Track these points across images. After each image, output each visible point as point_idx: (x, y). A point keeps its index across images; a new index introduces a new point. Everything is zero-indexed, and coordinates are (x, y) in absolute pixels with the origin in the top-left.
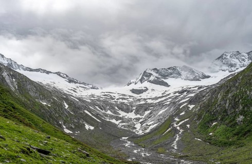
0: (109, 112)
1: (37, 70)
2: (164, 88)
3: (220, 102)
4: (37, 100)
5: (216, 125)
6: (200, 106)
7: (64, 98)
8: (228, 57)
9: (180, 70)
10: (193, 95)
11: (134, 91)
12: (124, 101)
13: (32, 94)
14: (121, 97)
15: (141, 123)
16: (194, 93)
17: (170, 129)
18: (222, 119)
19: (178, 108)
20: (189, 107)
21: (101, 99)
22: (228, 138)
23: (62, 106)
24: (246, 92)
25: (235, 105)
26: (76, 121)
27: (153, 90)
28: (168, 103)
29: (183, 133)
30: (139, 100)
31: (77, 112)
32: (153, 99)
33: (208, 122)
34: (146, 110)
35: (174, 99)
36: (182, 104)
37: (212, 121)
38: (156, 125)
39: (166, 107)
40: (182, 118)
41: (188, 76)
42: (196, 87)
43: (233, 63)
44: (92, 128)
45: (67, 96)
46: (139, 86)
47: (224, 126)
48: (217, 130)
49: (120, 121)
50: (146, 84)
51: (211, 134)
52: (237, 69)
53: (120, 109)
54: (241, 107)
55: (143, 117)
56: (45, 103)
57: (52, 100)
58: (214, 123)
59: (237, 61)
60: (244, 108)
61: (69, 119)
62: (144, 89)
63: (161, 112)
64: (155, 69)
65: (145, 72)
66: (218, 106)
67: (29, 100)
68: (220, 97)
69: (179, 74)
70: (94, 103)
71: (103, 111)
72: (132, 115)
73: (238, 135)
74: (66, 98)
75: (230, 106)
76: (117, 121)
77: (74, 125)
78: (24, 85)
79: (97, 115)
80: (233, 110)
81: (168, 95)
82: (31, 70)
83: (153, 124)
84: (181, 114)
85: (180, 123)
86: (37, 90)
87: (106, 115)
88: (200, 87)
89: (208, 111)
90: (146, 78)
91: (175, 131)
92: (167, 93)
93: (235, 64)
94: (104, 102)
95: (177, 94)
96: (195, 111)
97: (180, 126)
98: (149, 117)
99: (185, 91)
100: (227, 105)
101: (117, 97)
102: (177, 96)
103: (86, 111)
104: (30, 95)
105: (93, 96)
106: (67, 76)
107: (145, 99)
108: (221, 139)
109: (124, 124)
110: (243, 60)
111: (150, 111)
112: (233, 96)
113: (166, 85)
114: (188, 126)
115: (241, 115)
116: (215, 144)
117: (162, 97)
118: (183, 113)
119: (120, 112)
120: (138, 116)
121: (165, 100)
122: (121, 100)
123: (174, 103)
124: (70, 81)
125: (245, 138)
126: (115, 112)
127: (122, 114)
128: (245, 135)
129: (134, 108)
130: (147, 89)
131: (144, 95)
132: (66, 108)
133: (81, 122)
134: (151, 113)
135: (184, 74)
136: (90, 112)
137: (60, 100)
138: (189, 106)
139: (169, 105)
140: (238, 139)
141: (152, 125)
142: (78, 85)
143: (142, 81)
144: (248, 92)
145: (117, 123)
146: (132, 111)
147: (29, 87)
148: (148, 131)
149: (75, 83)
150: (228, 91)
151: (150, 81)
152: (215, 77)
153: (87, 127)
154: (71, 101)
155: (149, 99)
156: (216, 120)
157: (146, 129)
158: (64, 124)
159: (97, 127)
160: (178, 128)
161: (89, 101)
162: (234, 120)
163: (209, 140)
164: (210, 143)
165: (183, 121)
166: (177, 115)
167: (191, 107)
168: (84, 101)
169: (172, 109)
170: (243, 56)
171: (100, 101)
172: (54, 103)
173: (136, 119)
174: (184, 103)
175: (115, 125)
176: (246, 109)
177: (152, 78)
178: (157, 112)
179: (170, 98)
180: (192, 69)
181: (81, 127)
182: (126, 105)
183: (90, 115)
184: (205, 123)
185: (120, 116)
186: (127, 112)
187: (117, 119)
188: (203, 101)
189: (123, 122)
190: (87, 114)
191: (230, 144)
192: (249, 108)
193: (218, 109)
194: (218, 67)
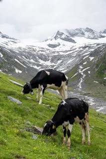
0: (32, 61)
2: (71, 44)
6: (98, 58)
9: (84, 31)
10: (93, 50)
11: (50, 46)
12: (43, 53)
14: (41, 49)
16: (94, 48)
17: (76, 74)
19: (82, 59)
21: (26, 51)
26: (9, 66)
27: (64, 45)
28: (75, 55)
29: (85, 77)
30: (54, 52)
31: (9, 60)
32: (64, 52)
33: (104, 70)
34: (58, 60)
35: (78, 52)
36: (85, 56)
38: (65, 71)
39: (73, 58)
40: (85, 67)
41: (90, 35)
42: (95, 44)
44: (20, 72)
45: (1, 48)
46: (54, 42)
49: (40, 67)
50: (59, 41)
51: (105, 78)
53: (40, 58)
55: (57, 64)
61: (4, 65)
62: (57, 44)
63: (69, 62)
65: (58, 32)
69: (83, 34)
70: (21, 54)
71: (28, 60)
72: (48, 63)
76: (38, 67)
77: (8, 69)
79: (24, 63)
81: (75, 49)
85: (84, 70)
87: (30, 63)
88: (98, 44)
89: (104, 62)
90: (59, 36)
91: (80, 76)
92: (74, 48)
94: (28, 53)
95: (81, 49)
96: (94, 62)
97: (83, 72)
98: (61, 64)
99: (87, 47)
101: (38, 50)
102: (81, 51)
103: (16, 60)
105: (20, 48)
106: (1, 33)
107: (58, 52)
111: (61, 61)
113: (74, 41)
114: (89, 72)
117: (71, 50)
118: (85, 63)
119: (40, 60)
120: (53, 64)
121: (73, 53)
122: (40, 52)
123: (79, 55)
124: (3, 37)
126: (36, 61)
127: (41, 62)
129: (50, 58)
130: (59, 45)
131: (57, 49)
132: (1, 57)
133: (12, 67)
134: (62, 62)
135: (87, 34)
136: (19, 60)
138: (90, 58)
139: (75, 56)
141: (63, 70)
142: (9, 40)
143: (56, 38)
146: (48, 60)
149: (7, 38)
151: (62, 39)
153: (17, 71)
154: (5, 52)
155: (61, 52)
159: (24, 71)
160: (82, 74)
161: (18, 52)
163: (104, 83)
164: (104, 85)
165: (86, 69)
166: (81, 64)
167: (92, 58)
168: (14, 52)
169: (77, 60)
171: (26, 52)
173: (51, 66)
174: (86, 55)
175: (36, 70)
177: (63, 36)
178: (66, 61)
179: (76, 51)
180: (92, 30)
181: (12, 71)
182: (44, 55)
183: (19, 62)
184: (101, 71)
185: (40, 63)
186: (45, 61)
187: (38, 65)
188: (100, 54)
189: (42, 68)
190: (16, 62)
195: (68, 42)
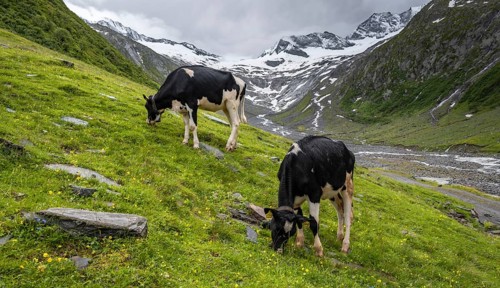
1: (160, 41)
2: (303, 59)
3: (366, 74)
5: (360, 100)
6: (344, 80)
8: (377, 20)
9: (320, 37)
10: (335, 67)
11: (269, 63)
12: (258, 75)
13: (160, 69)
14: (256, 70)
15: (277, 99)
16: (336, 64)
17: (310, 105)
18: (367, 94)
19: (318, 82)
20: (331, 81)
22: (373, 114)
24: (396, 62)
25: (383, 79)
27: (290, 61)
28: (307, 76)
29: (324, 109)
30: (275, 73)
32: (290, 72)
33: (352, 97)
34: (282, 84)
35: (313, 71)
36: (322, 77)
37: (356, 96)
38: (293, 101)
39: (304, 81)
40: (322, 93)
41: (330, 44)
42: (338, 57)
43: (383, 27)
46: (275, 57)
47: (369, 102)
48: (361, 105)
49: (255, 97)
50: (282, 55)
51: (354, 110)
52: (386, 34)
53: (254, 83)
54: (389, 81)
55: (280, 92)
58: (358, 99)
59: (387, 24)
60: (392, 81)
62: (280, 60)
63: (299, 87)
64: (293, 37)
65: (281, 40)
66: (364, 79)
68: (366, 69)
69: (320, 42)
72: (267, 91)
73: (384, 111)
75: (378, 79)
76: (252, 97)
78: (150, 59)
80: (380, 84)
81: (308, 67)
82: (154, 41)
84: (321, 89)
85: (321, 99)
88: (343, 58)
89: (353, 85)
90: (282, 48)
91: (316, 107)
92: (306, 65)
93: (385, 29)
95: (317, 66)
96: (337, 85)
97: (320, 102)
98: (286, 92)
99: (326, 62)
100: (374, 78)
101: (251, 71)
102: (317, 69)
104: (158, 71)
106: (194, 47)
107: (281, 73)
108: (365, 115)
109: (260, 100)
110: (394, 23)
111: (287, 86)
112: (382, 67)
113: (305, 55)
114: (330, 102)
115: (389, 89)
116: (358, 121)
117: (301, 69)
118: (324, 88)
119: (255, 87)
121: (304, 73)
122: (255, 74)
123: (314, 76)
124: (199, 53)
125: (392, 115)
126: (249, 88)
127: (257, 89)
128: (391, 111)
129: (270, 83)
130: (283, 61)
131: (280, 68)
134: (288, 88)
135: (325, 42)
138: (330, 79)
139: (308, 78)
140: (384, 116)
141: (290, 101)
142: (207, 57)
143: (277, 51)
144: (399, 63)
145: (252, 99)
146: (267, 86)
147: (155, 61)
148: (285, 107)
149: (204, 54)
150: (376, 62)
151: (287, 51)
155: (287, 72)
156: (360, 95)
157: (283, 105)
160: (319, 104)
162: (380, 94)
163: (352, 117)
164: (353, 120)
165: (324, 97)
166: (317, 90)
167: (333, 80)
169: (311, 83)
170: (395, 18)
173: (272, 94)
174: (324, 76)
175: (250, 102)
176: (395, 82)
177: (289, 48)
178: (295, 86)
179: (309, 70)
180: (334, 36)
182: (260, 79)
184: (348, 99)
185: (255, 92)
186: (263, 88)
187: (252, 95)
188: (346, 73)
189: (258, 98)
191: (375, 121)
192: (398, 81)
193: (364, 82)
194: (365, 33)
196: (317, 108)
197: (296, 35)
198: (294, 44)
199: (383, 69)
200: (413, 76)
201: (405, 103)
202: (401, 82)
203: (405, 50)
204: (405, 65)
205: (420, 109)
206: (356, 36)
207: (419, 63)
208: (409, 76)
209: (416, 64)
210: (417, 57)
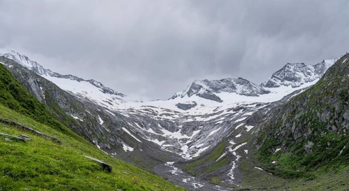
0: (150, 131)
1: (66, 77)
2: (215, 104)
3: (285, 124)
4: (67, 113)
5: (279, 152)
6: (261, 128)
7: (98, 112)
8: (292, 70)
9: (234, 83)
10: (250, 114)
11: (180, 106)
12: (168, 117)
13: (62, 106)
14: (165, 112)
15: (188, 145)
16: (252, 111)
17: (224, 154)
18: (287, 145)
19: (233, 129)
20: (246, 129)
21: (142, 114)
22: (295, 168)
23: (96, 121)
24: (316, 113)
25: (303, 129)
26: (112, 140)
27: (203, 105)
28: (221, 122)
29: (240, 159)
30: (186, 117)
31: (114, 129)
32: (202, 116)
33: (271, 148)
34: (194, 129)
35: (227, 117)
36: (238, 124)
37: (275, 146)
38: (206, 148)
39: (218, 127)
40: (238, 142)
41: (244, 90)
42: (253, 104)
43: (297, 76)
44: (131, 149)
45: (101, 109)
46: (186, 100)
47: (290, 154)
48: (282, 157)
49: (164, 142)
50: (194, 98)
51: (274, 162)
52: (302, 84)
53: (163, 126)
54: (310, 132)
55: (191, 137)
56: (76, 118)
57: (84, 114)
58: (278, 150)
59: (301, 74)
60: (313, 133)
61: (104, 138)
62: (192, 103)
63: (212, 133)
64: (206, 81)
65: (193, 84)
66: (282, 128)
67: (58, 113)
68: (284, 118)
69: (234, 87)
70: (133, 119)
71: (144, 129)
72: (177, 135)
73: (306, 165)
74: (101, 112)
75: (297, 129)
76: (160, 141)
77: (111, 145)
78: (53, 94)
79: (137, 134)
80: (300, 135)
81: (221, 112)
82: (59, 76)
83: (203, 147)
84: (237, 137)
85: (237, 148)
86: (67, 101)
87: (148, 134)
88: (259, 105)
89: (271, 134)
90: (194, 91)
91: (230, 155)
92: (219, 110)
93: (300, 78)
94: (145, 118)
95: (232, 112)
96: (254, 134)
97: (236, 151)
98: (198, 137)
99: (241, 108)
100: (293, 128)
101: (160, 113)
102: (231, 115)
103: (124, 129)
104: (59, 107)
105: (131, 110)
106: (101, 85)
107: (193, 117)
108: (286, 169)
109: (169, 145)
110: (309, 74)
111: (199, 131)
112: (301, 117)
113: (218, 100)
114: (246, 151)
115: (310, 141)
116: (279, 175)
117: (214, 114)
118: (239, 135)
119: (164, 130)
120: (185, 136)
121: (218, 118)
122: (164, 117)
123: (228, 122)
124: (105, 91)
125: (316, 169)
126: (158, 131)
127: (166, 133)
128: (315, 165)
129: (181, 126)
130: (196, 104)
131: (192, 112)
132: (101, 124)
133: (118, 141)
134: (200, 133)
135: (239, 88)
136: (129, 130)
137: (94, 114)
138: (246, 127)
139: (222, 124)
140: (307, 171)
141: (201, 148)
142: (114, 96)
143: (189, 94)
144: (318, 114)
145: (160, 143)
146: (177, 130)
147: (58, 97)
148: (196, 155)
149: (111, 93)
150: (294, 111)
151: (199, 95)
152: (276, 93)
153: (125, 148)
154: (107, 116)
155: (199, 116)
156: (279, 145)
157: (194, 153)
158: (99, 142)
159: (138, 148)
160: (234, 153)
161: (127, 116)
162: (301, 146)
163: (272, 170)
164: (273, 174)
165: (240, 146)
166: (232, 137)
167: (249, 128)
168: (121, 117)
169: (225, 130)
170: (309, 69)
171: (141, 116)
172: (87, 117)
173: (182, 140)
174: (240, 123)
175: (157, 147)
176: (315, 134)
177: (202, 91)
178: (207, 132)
179: (223, 116)
180: (248, 82)
181: (117, 148)
182: (170, 122)
183: (129, 133)
184: (267, 149)
185: (164, 136)
186: (172, 132)
187: (160, 139)
188: (263, 121)
189: (167, 143)
190: (125, 132)
191: (298, 176)
192: (320, 133)
193: (283, 132)
194: (280, 81)
195: (209, 100)
196: (233, 157)
197: (209, 80)
198: (208, 88)
199: (303, 118)
200: (334, 128)
201: (329, 157)
202: (323, 134)
203: (323, 101)
204: (325, 116)
205: (347, 164)
206: (271, 85)
207: (339, 115)
208: (330, 129)
209: (336, 116)
210: (337, 109)
